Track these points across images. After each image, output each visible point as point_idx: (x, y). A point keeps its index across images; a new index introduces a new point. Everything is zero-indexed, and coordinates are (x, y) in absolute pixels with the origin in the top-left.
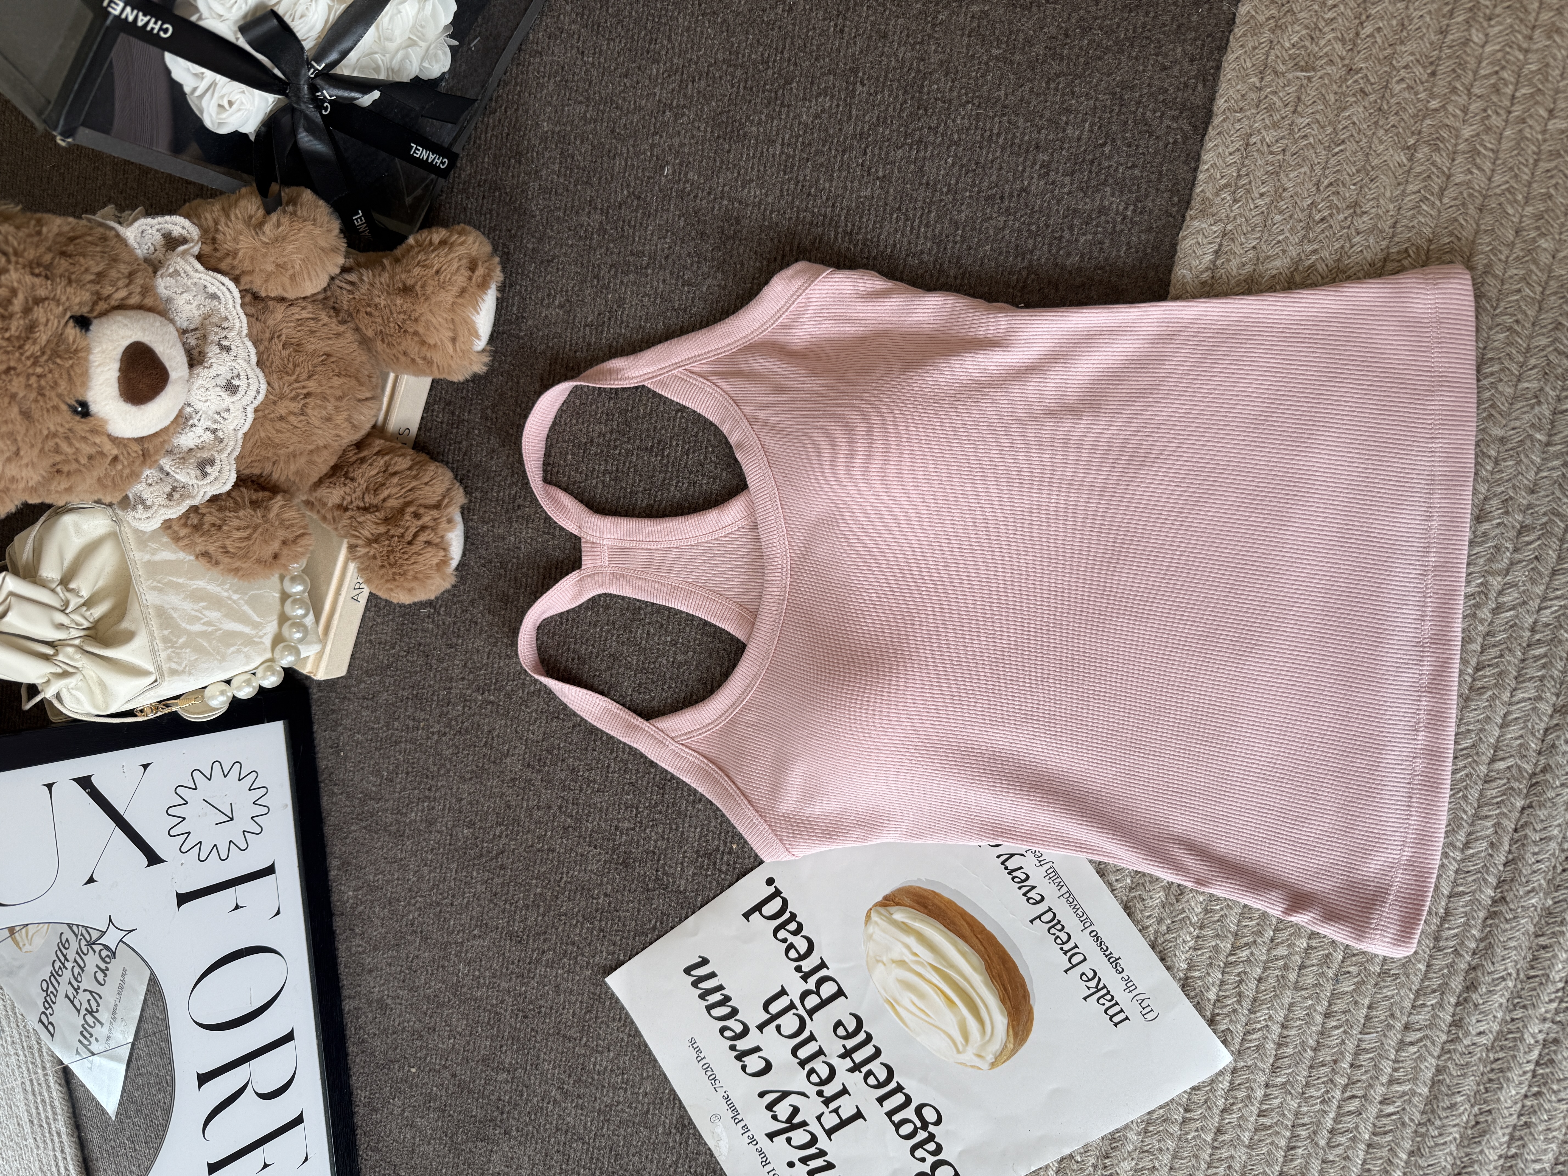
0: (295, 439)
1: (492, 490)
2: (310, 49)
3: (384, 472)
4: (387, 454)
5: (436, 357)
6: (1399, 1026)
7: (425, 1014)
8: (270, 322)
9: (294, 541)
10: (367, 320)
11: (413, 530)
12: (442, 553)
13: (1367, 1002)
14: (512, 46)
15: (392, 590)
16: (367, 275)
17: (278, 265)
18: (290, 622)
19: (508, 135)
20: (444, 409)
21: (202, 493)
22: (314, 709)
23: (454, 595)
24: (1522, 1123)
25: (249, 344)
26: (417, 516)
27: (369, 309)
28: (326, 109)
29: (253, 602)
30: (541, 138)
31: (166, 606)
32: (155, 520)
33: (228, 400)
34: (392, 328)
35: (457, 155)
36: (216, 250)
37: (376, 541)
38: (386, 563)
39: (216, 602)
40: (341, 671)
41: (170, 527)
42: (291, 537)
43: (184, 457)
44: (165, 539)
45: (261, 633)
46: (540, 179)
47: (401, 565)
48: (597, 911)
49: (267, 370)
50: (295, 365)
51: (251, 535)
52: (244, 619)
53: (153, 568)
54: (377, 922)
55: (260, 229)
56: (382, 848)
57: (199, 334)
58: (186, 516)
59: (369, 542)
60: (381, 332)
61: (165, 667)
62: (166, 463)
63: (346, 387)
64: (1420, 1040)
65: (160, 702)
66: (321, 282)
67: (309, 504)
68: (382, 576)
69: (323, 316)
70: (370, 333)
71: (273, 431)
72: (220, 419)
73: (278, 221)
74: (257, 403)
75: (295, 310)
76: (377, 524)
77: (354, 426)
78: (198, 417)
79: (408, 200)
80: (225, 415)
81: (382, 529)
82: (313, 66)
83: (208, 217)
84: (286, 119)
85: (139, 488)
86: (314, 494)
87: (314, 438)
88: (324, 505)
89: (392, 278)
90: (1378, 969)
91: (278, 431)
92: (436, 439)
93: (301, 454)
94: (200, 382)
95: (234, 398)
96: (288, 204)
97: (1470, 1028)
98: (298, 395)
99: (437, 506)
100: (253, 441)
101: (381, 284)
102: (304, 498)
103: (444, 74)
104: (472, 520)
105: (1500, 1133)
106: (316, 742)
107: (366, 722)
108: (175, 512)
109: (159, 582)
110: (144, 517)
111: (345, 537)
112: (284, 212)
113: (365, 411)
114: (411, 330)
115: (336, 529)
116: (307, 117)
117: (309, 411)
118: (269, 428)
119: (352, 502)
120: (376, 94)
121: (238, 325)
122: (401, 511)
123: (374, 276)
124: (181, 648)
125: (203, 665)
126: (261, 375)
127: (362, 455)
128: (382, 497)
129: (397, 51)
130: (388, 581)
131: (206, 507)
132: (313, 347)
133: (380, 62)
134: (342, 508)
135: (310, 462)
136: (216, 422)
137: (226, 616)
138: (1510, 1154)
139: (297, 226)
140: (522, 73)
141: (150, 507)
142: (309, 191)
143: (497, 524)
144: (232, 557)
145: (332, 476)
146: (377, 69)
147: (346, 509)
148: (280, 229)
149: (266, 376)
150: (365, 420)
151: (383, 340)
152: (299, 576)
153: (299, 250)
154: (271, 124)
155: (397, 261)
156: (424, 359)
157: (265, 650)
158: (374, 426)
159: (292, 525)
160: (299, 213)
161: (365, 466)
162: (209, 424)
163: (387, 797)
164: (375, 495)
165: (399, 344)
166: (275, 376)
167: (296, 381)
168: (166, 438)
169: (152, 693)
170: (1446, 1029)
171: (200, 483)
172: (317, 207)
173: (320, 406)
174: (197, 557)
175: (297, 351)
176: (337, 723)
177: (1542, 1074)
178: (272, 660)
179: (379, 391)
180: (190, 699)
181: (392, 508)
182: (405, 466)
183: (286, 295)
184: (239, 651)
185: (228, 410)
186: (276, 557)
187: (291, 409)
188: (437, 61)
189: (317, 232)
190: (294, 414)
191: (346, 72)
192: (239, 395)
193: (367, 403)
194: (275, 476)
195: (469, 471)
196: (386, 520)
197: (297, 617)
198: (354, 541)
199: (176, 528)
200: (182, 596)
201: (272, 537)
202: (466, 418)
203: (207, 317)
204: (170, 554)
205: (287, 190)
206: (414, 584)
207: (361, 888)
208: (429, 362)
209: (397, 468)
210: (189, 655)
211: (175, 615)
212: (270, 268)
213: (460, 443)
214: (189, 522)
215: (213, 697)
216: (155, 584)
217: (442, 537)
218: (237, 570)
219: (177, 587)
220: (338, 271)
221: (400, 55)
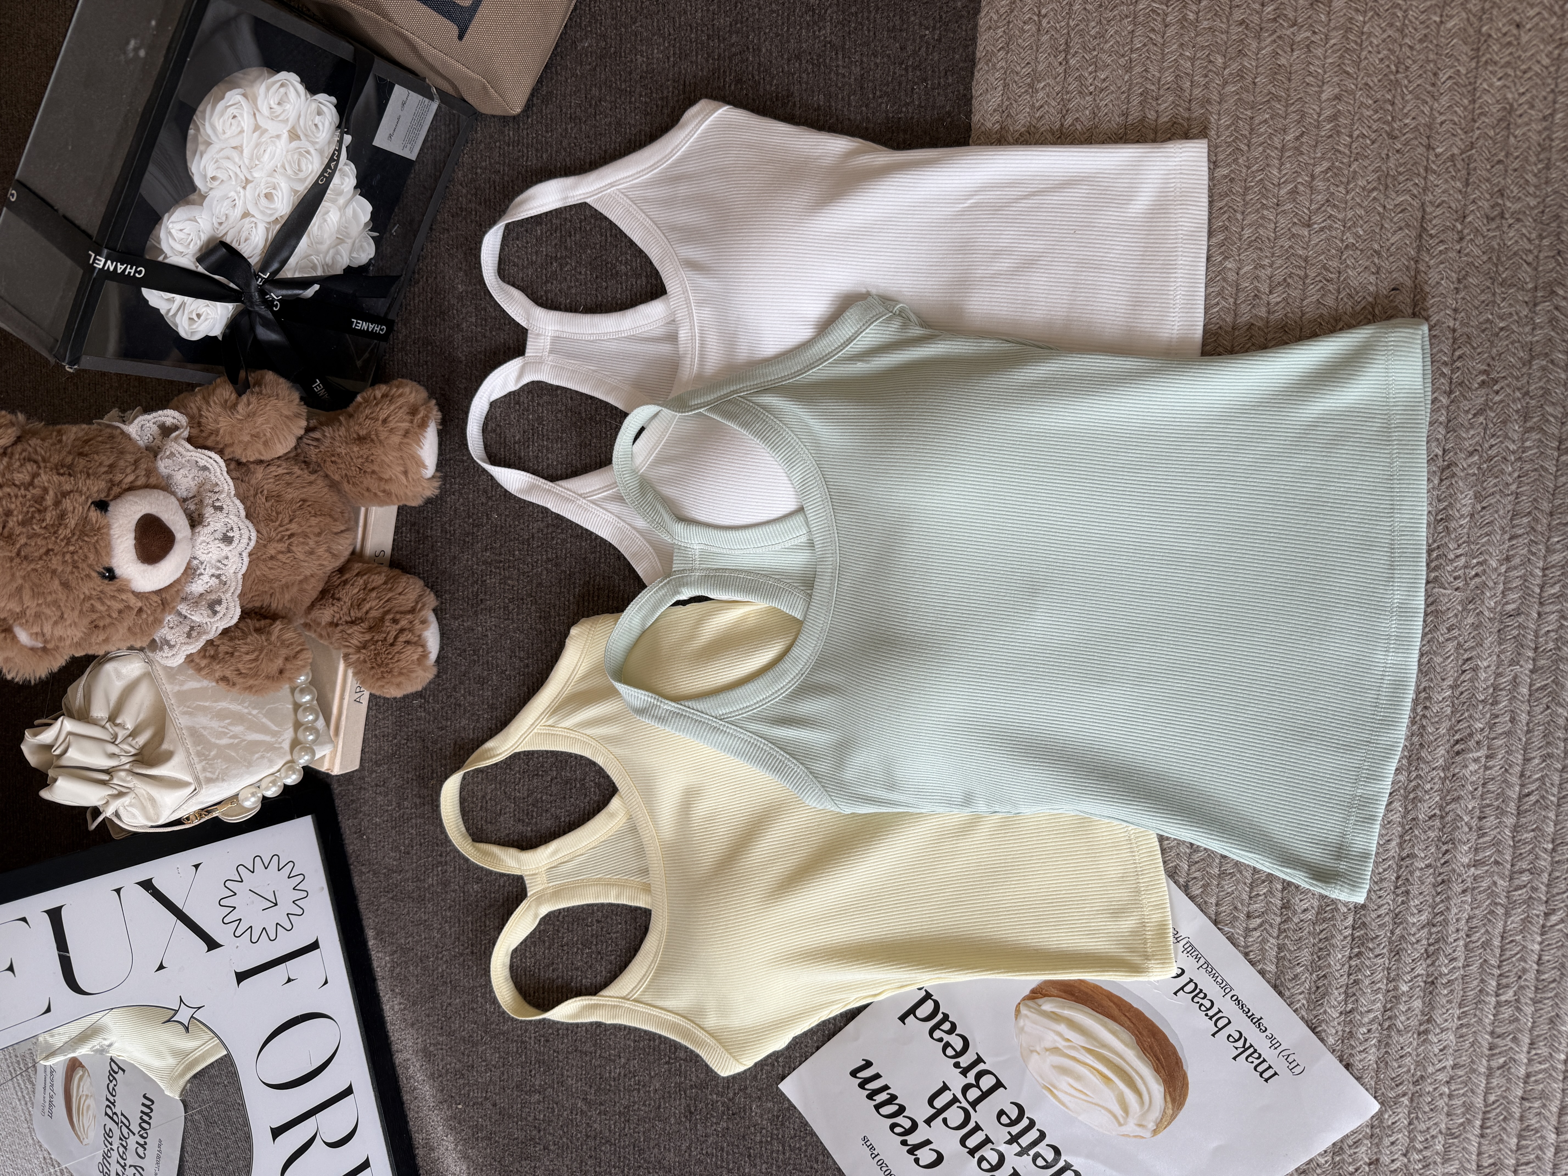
0: (285, 573)
1: (458, 590)
2: (257, 263)
3: (364, 589)
4: (365, 574)
5: (393, 488)
6: (1242, 916)
7: (463, 1054)
8: (253, 481)
9: (295, 657)
10: (333, 467)
11: (393, 634)
12: (420, 649)
13: (1213, 900)
14: (424, 228)
15: (383, 686)
16: (328, 431)
17: (252, 436)
18: (303, 728)
19: (432, 299)
20: (410, 530)
21: (214, 628)
22: (337, 802)
23: (439, 685)
24: (1352, 981)
25: (238, 502)
26: (395, 621)
27: (333, 459)
28: (276, 306)
29: (271, 715)
30: (458, 298)
31: (197, 726)
32: (179, 656)
33: (226, 549)
34: (354, 471)
35: (393, 321)
36: (202, 431)
37: (364, 647)
38: (374, 665)
39: (239, 718)
40: (356, 766)
41: (192, 661)
42: (292, 653)
43: (196, 601)
44: (191, 672)
45: (280, 740)
46: (462, 330)
47: (387, 664)
48: (592, 936)
49: (255, 521)
50: (278, 513)
51: (258, 656)
52: (265, 730)
53: (182, 697)
54: (413, 980)
55: (235, 409)
56: (408, 913)
57: (196, 500)
58: (204, 649)
59: (359, 649)
60: (346, 475)
61: (201, 777)
62: (183, 608)
63: (322, 524)
64: (1261, 925)
65: (202, 809)
66: (291, 443)
67: (306, 625)
68: (373, 676)
69: (296, 470)
70: (337, 477)
71: (266, 569)
72: (221, 566)
73: (248, 400)
74: (250, 548)
75: (272, 468)
76: (363, 633)
77: (334, 555)
78: (203, 567)
79: (359, 363)
80: (225, 562)
81: (368, 637)
82: (260, 277)
83: (193, 407)
84: (245, 321)
85: (163, 632)
86: (310, 617)
87: (302, 570)
88: (319, 624)
89: (347, 430)
90: (1217, 871)
91: (270, 569)
92: (407, 555)
93: (293, 584)
94: (202, 538)
95: (231, 547)
96: (254, 386)
97: (1296, 907)
98: (283, 537)
99: (412, 611)
100: (251, 579)
101: (340, 436)
102: (302, 621)
103: (371, 259)
104: (445, 619)
105: (1336, 992)
106: (342, 830)
107: (381, 806)
108: (194, 647)
109: (189, 707)
110: (170, 655)
111: (339, 649)
112: (252, 393)
113: (342, 541)
114: (368, 470)
115: (331, 643)
116: (261, 317)
117: (294, 548)
118: (263, 567)
119: (340, 618)
120: (316, 287)
121: (226, 488)
122: (382, 619)
123: (334, 431)
124: (213, 759)
125: (233, 772)
126: (250, 525)
127: (344, 578)
128: (364, 610)
129: (328, 252)
130: (378, 679)
131: (220, 639)
132: (290, 496)
133: (316, 261)
134: (334, 624)
135: (302, 590)
136: (219, 568)
137: (248, 728)
138: (1348, 1009)
139: (263, 402)
140: (436, 248)
141: (174, 646)
142: (271, 372)
143: (465, 619)
144: (245, 678)
145: (322, 599)
146: (314, 267)
147: (337, 625)
148: (251, 407)
149: (254, 525)
150: (343, 548)
151: (348, 482)
152: (307, 687)
153: (267, 421)
154: (233, 326)
155: (351, 416)
156: (384, 491)
157: (285, 754)
158: (353, 553)
159: (291, 644)
160: (264, 392)
161: (348, 586)
162: (213, 571)
163: (407, 868)
164: (359, 609)
165: (361, 483)
166: (262, 524)
167: (280, 525)
168: (180, 587)
169: (194, 800)
170: (1278, 912)
171: (212, 620)
172: (278, 384)
173: (303, 543)
174: (218, 683)
175: (278, 501)
176: (357, 811)
177: (1358, 937)
178: (292, 761)
179: (352, 523)
180: (227, 804)
181: (374, 618)
182: (381, 582)
183: (262, 458)
184: (262, 757)
185: (227, 558)
186: (281, 672)
187: (279, 549)
188: (364, 251)
189: (280, 404)
190: (282, 552)
191: (289, 275)
192: (234, 544)
193: (342, 535)
194: (274, 606)
195: (437, 578)
196: (370, 629)
197: (308, 722)
198: (347, 650)
199: (197, 661)
200: (210, 716)
201: (276, 656)
202: (429, 534)
203: (201, 485)
204: (194, 683)
205: (253, 375)
206: (401, 679)
207: (396, 952)
208: (388, 493)
209: (374, 584)
210: (220, 765)
211: (205, 733)
212: (247, 438)
213: (427, 555)
214: (207, 654)
215: (247, 799)
216: (185, 709)
217: (419, 636)
218: (250, 688)
219: (205, 709)
220: (302, 432)
221: (331, 252)
